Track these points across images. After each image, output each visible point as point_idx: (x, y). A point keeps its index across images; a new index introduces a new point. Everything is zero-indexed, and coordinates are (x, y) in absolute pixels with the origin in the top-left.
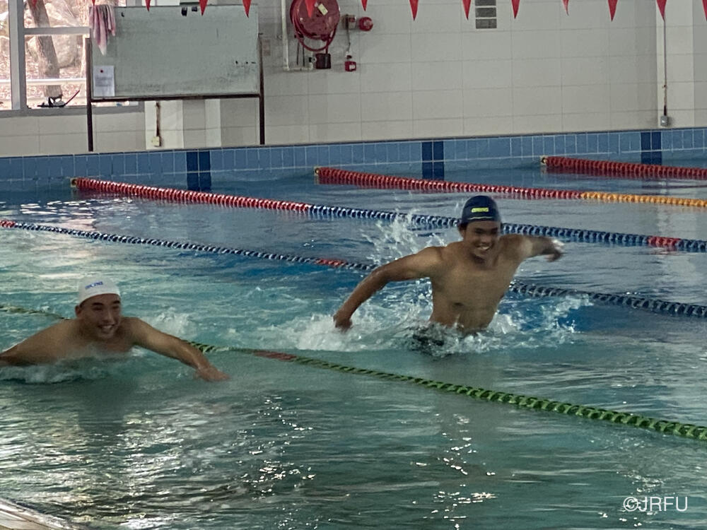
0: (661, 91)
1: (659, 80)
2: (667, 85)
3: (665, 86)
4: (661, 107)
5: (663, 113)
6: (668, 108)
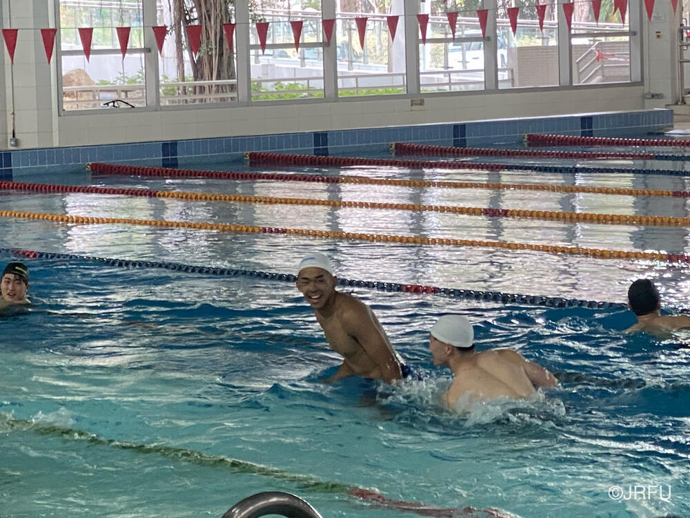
0: (10, 117)
1: (8, 109)
2: (16, 112)
3: (13, 113)
4: (10, 131)
5: (12, 135)
6: (16, 131)
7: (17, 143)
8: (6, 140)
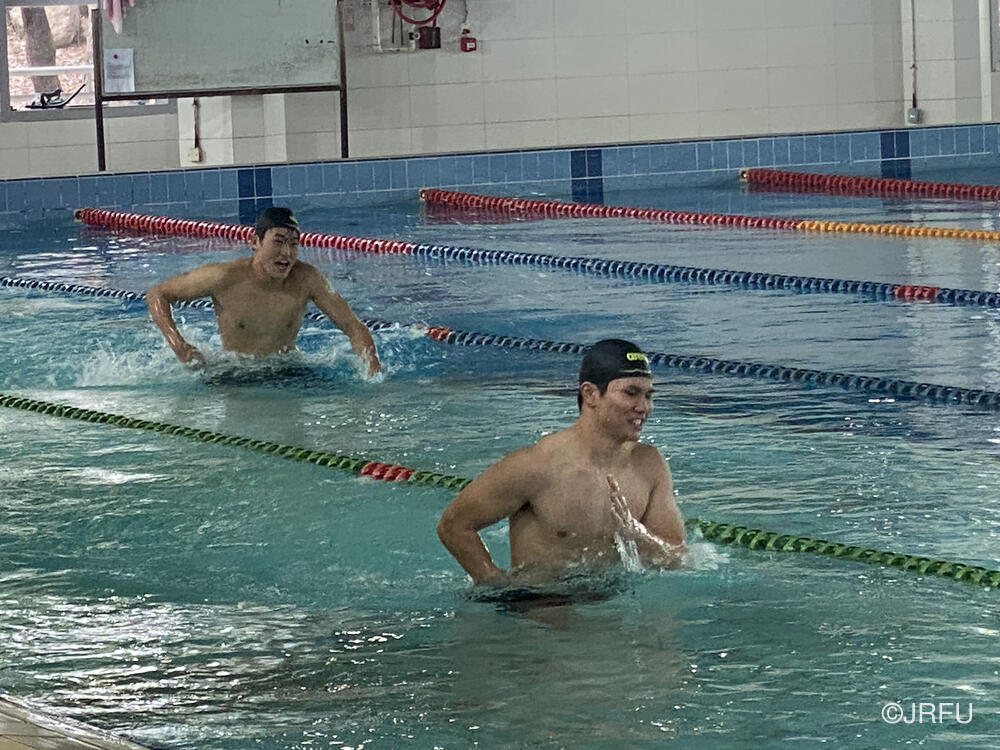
0: (908, 73)
1: (905, 58)
2: (918, 65)
3: (914, 66)
4: (908, 96)
5: (911, 103)
6: (918, 97)
7: (920, 117)
8: (902, 112)
